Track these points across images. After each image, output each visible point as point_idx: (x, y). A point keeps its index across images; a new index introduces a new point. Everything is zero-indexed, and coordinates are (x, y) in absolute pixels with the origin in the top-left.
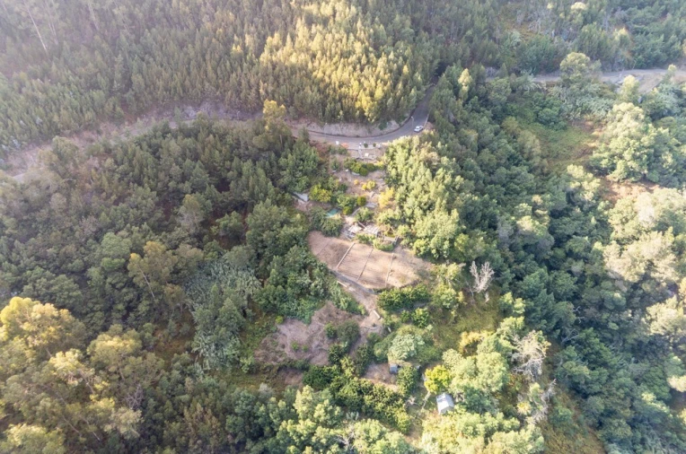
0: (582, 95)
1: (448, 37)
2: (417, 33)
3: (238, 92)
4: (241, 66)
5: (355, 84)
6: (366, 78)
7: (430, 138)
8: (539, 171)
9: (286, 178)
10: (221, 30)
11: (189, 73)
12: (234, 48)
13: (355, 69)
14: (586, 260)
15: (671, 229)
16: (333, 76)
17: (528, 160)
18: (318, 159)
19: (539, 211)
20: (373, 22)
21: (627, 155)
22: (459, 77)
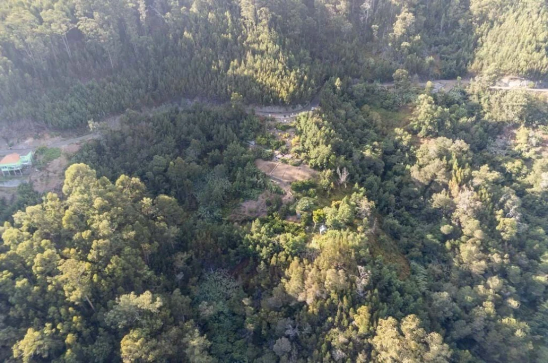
0: (406, 92)
1: (332, 62)
2: (313, 60)
3: (215, 91)
4: (217, 77)
5: (279, 85)
6: (285, 82)
7: (318, 112)
8: (381, 133)
9: (243, 133)
10: (205, 58)
11: (188, 81)
12: (213, 67)
13: (278, 77)
14: (403, 175)
15: (445, 157)
16: (267, 81)
17: (374, 127)
18: (260, 123)
19: (376, 149)
20: (288, 53)
21: (427, 123)
22: (335, 82)
